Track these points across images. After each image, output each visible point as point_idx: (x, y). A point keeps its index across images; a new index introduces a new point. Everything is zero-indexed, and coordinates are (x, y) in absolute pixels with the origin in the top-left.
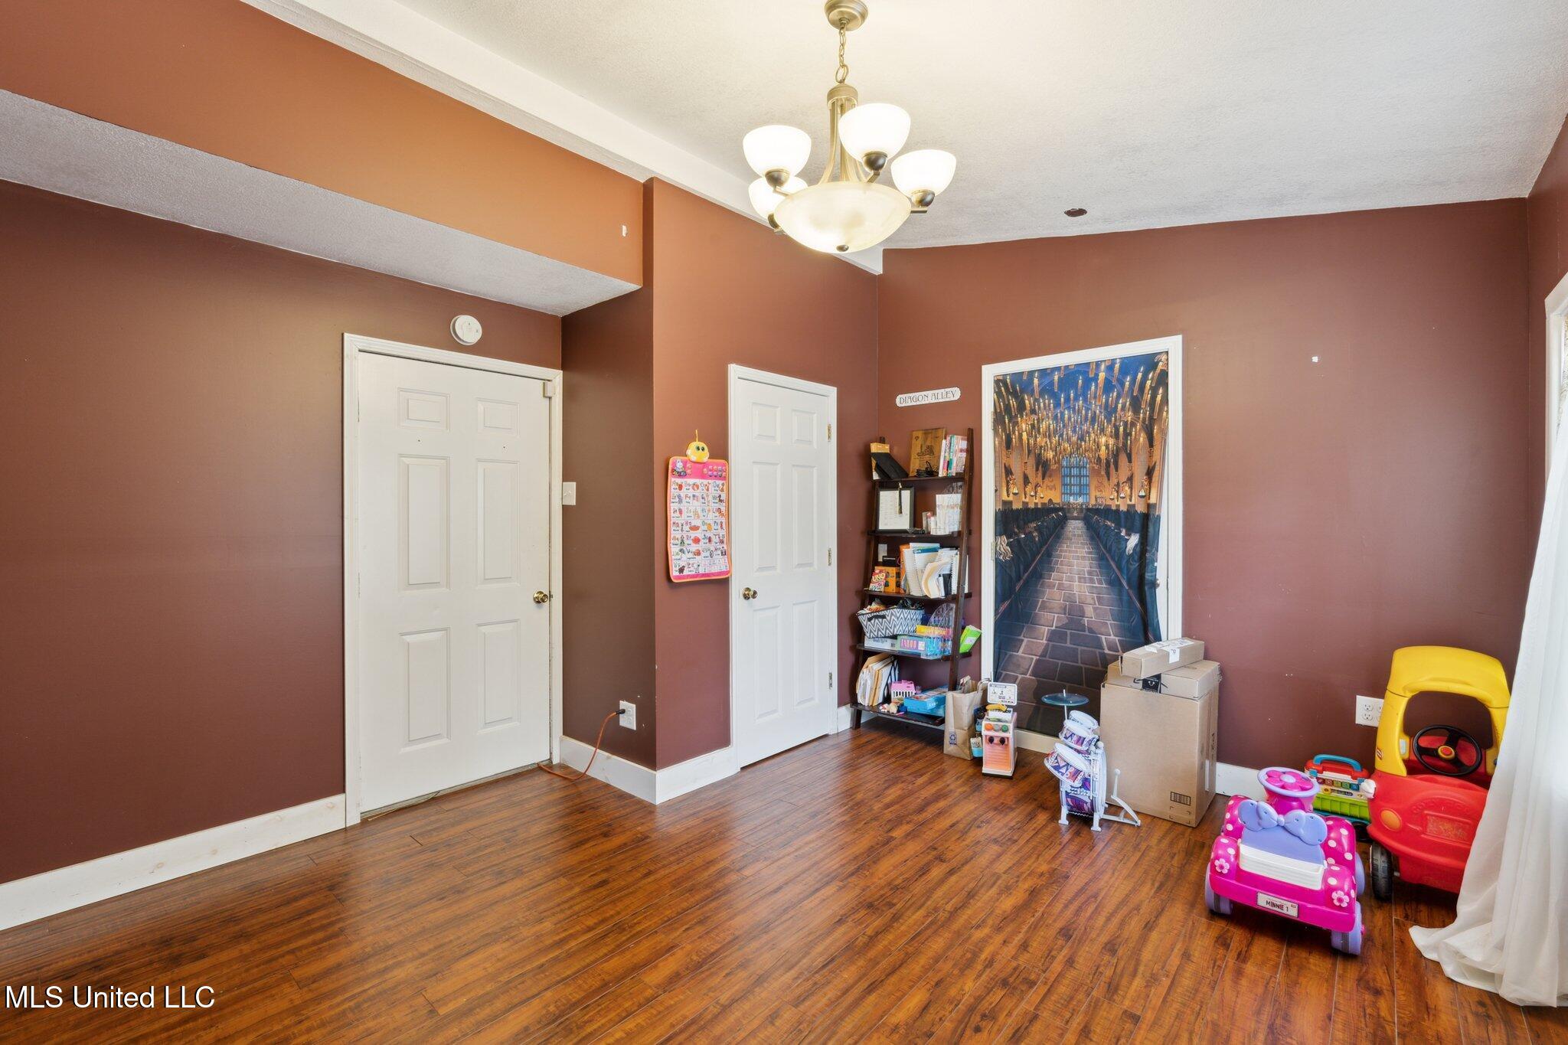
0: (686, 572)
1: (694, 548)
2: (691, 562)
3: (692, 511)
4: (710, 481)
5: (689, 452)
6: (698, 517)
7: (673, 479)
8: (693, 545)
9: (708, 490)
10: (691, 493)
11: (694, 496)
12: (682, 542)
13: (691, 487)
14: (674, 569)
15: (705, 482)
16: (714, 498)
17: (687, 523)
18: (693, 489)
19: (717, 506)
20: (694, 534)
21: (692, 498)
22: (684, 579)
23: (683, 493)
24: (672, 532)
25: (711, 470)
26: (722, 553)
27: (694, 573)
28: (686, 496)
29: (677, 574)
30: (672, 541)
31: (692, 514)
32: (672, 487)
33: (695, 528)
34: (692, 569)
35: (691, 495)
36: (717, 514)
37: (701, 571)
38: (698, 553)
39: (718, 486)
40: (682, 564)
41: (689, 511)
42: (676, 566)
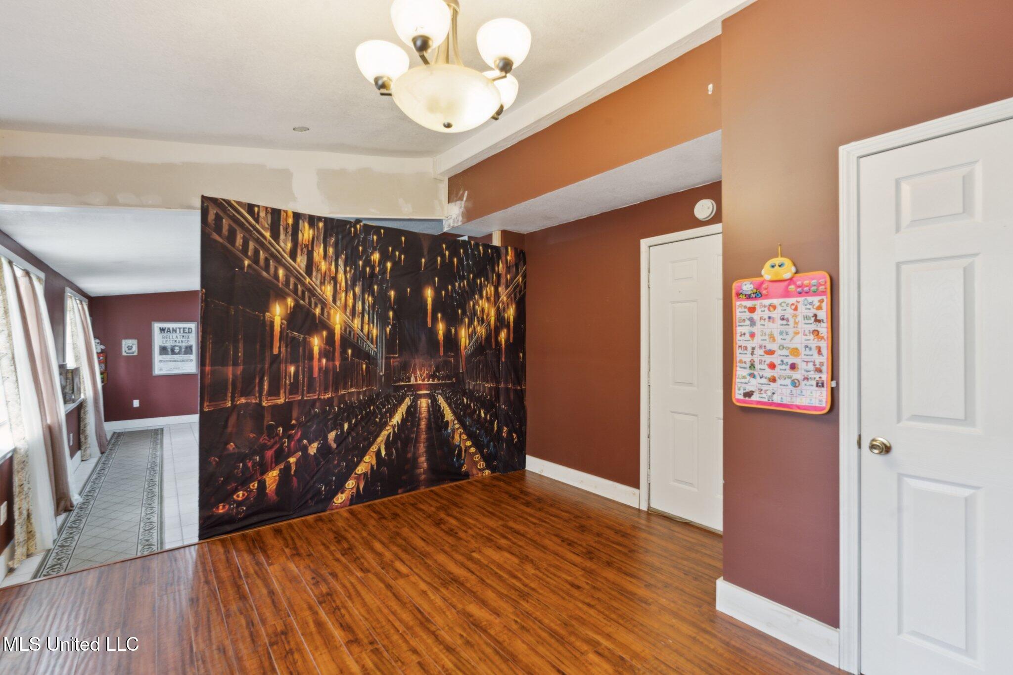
0: (755, 398)
1: (769, 373)
2: (764, 388)
3: (767, 334)
4: (799, 299)
5: (763, 272)
6: (774, 340)
7: (738, 303)
8: (768, 370)
9: (796, 309)
10: (766, 314)
11: (769, 318)
12: (752, 366)
13: (766, 309)
14: (737, 391)
15: (792, 300)
16: (806, 318)
17: (761, 347)
18: (769, 310)
19: (814, 327)
20: (769, 359)
21: (767, 320)
22: (752, 404)
23: (756, 316)
24: (738, 355)
25: (799, 287)
26: (817, 384)
27: (766, 400)
28: (761, 319)
29: (741, 397)
30: (738, 364)
31: (767, 337)
32: (738, 311)
33: (771, 352)
34: (764, 395)
35: (766, 317)
36: (811, 337)
37: (777, 399)
38: (773, 380)
39: (811, 303)
40: (749, 388)
41: (763, 334)
42: (739, 389)
